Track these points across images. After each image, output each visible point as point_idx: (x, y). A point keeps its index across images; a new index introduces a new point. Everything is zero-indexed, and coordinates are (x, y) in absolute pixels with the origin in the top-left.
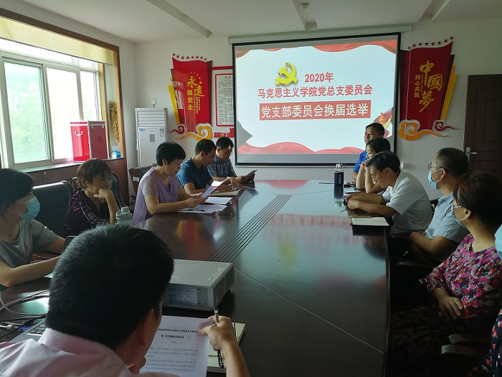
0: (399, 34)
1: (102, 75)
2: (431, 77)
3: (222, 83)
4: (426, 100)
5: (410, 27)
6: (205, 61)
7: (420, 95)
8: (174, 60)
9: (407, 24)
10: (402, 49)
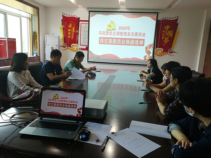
0: (157, 13)
1: (31, 19)
2: (169, 32)
3: (83, 27)
4: (166, 41)
5: (162, 11)
6: (77, 17)
7: (164, 38)
8: (63, 16)
9: (161, 10)
10: (158, 19)
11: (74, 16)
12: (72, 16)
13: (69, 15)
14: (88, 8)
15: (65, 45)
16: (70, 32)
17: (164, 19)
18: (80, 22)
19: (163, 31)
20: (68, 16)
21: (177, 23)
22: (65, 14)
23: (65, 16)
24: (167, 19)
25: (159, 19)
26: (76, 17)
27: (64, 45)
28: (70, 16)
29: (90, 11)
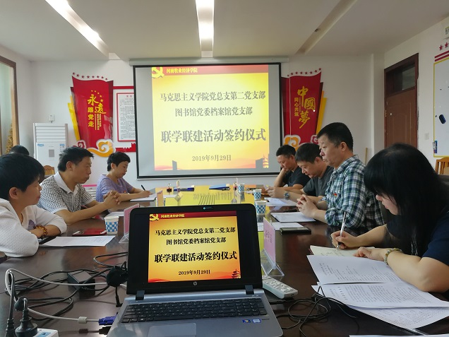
0: (280, 64)
2: (307, 100)
3: (123, 101)
4: (304, 119)
5: (288, 59)
6: (106, 81)
7: (299, 114)
8: (73, 78)
9: (286, 57)
10: (282, 76)
11: (100, 79)
12: (96, 78)
13: (88, 77)
14: (131, 60)
15: (82, 143)
16: (93, 114)
17: (295, 75)
18: (115, 92)
19: (296, 99)
20: (86, 79)
21: (321, 82)
22: (78, 76)
23: (80, 78)
24: (299, 75)
25: (284, 75)
26: (104, 80)
27: (79, 143)
28: (91, 79)
29: (135, 67)
